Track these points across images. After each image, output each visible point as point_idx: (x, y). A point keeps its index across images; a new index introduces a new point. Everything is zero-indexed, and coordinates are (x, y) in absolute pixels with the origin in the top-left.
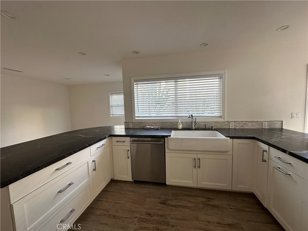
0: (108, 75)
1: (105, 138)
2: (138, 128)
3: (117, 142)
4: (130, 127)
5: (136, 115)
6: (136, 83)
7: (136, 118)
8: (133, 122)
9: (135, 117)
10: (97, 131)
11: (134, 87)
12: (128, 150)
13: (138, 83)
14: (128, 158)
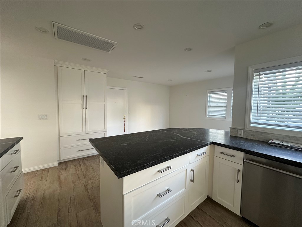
0: (210, 71)
1: (207, 145)
2: (254, 139)
3: (222, 153)
4: (238, 136)
5: (252, 121)
6: (258, 73)
7: (251, 125)
8: (246, 129)
9: (249, 123)
10: (195, 133)
11: (252, 79)
12: (239, 171)
13: (261, 73)
14: (238, 181)
